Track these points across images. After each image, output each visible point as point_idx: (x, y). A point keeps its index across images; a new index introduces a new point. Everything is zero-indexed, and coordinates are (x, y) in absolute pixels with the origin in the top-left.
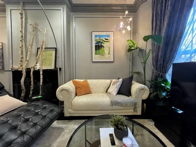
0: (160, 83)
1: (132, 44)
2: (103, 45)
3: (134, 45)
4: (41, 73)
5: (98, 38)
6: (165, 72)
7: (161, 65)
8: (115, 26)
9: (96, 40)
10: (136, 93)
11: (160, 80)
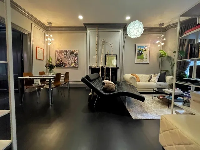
0: (182, 75)
1: (163, 53)
2: (142, 52)
3: (166, 54)
4: (111, 69)
5: (139, 48)
6: (185, 70)
7: (182, 66)
8: (151, 40)
9: (138, 49)
10: (169, 81)
11: (182, 74)
